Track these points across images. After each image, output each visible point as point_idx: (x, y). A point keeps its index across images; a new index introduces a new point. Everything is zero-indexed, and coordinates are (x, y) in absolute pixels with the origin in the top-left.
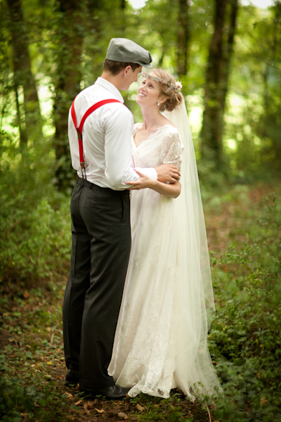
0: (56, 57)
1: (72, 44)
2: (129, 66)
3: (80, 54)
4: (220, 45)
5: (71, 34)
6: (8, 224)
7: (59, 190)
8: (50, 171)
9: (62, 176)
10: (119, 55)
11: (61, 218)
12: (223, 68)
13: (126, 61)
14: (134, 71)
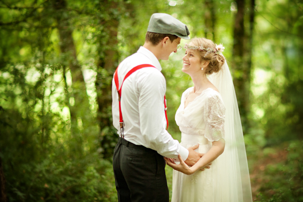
0: (95, 39)
1: (108, 27)
2: (167, 37)
3: (116, 35)
4: (241, 23)
5: (107, 17)
6: (59, 190)
7: (104, 158)
8: (96, 142)
9: (106, 146)
10: (157, 27)
11: (107, 181)
12: (246, 44)
13: (164, 33)
14: (172, 42)
